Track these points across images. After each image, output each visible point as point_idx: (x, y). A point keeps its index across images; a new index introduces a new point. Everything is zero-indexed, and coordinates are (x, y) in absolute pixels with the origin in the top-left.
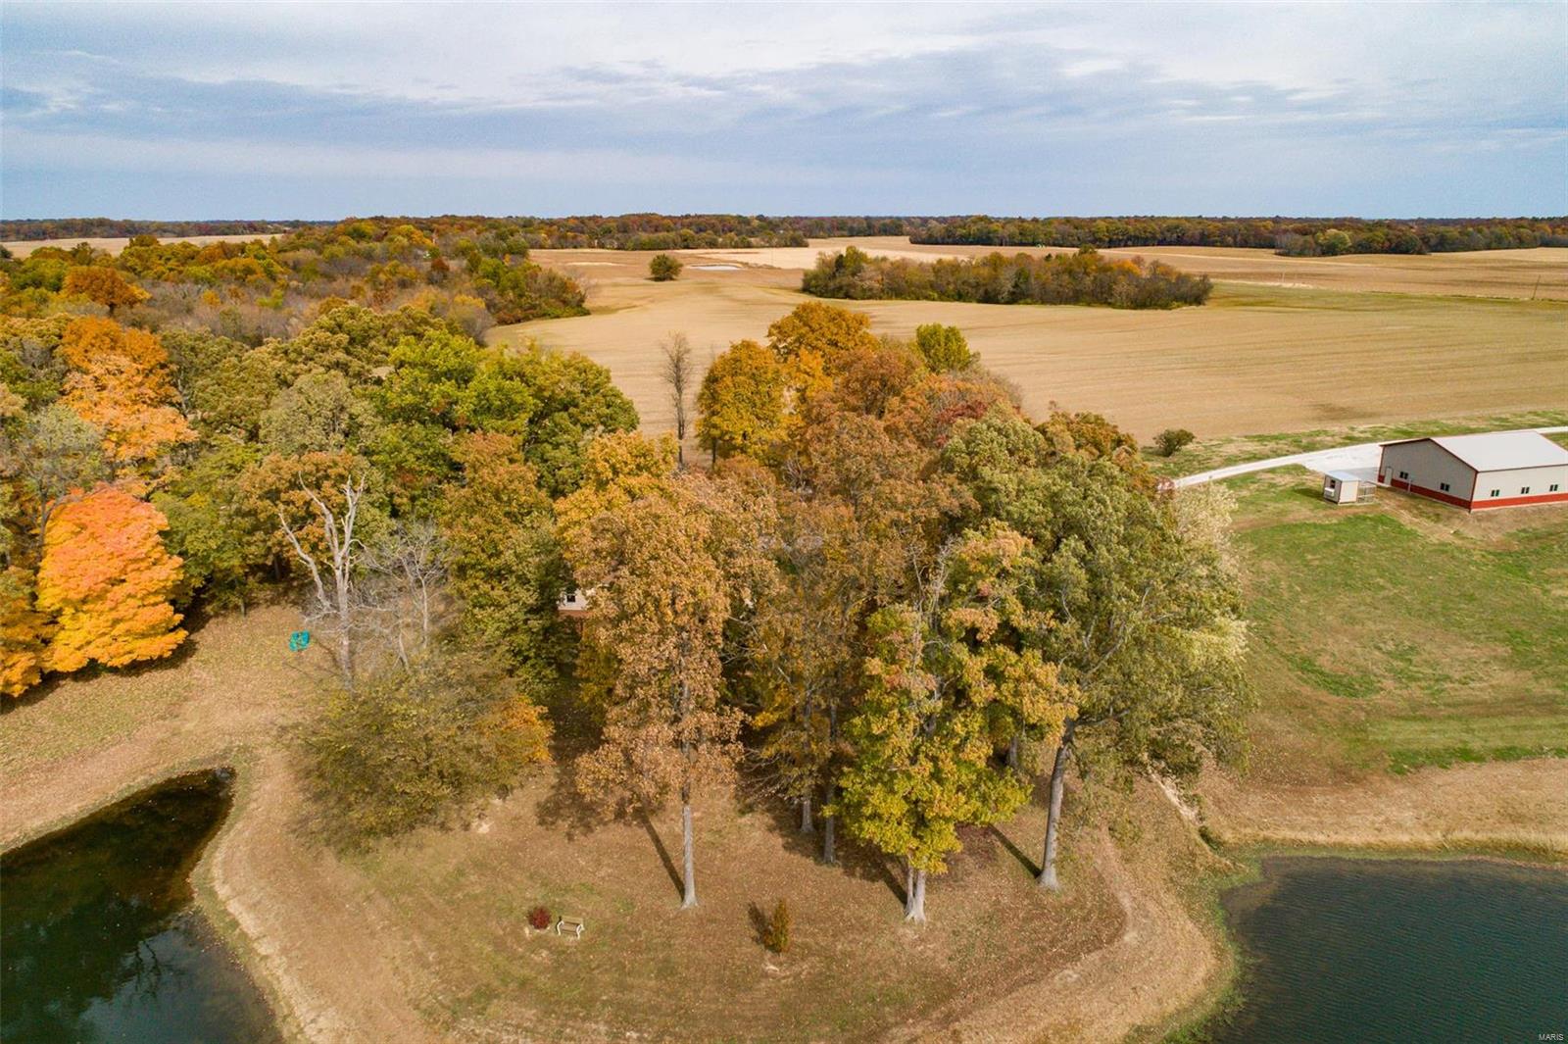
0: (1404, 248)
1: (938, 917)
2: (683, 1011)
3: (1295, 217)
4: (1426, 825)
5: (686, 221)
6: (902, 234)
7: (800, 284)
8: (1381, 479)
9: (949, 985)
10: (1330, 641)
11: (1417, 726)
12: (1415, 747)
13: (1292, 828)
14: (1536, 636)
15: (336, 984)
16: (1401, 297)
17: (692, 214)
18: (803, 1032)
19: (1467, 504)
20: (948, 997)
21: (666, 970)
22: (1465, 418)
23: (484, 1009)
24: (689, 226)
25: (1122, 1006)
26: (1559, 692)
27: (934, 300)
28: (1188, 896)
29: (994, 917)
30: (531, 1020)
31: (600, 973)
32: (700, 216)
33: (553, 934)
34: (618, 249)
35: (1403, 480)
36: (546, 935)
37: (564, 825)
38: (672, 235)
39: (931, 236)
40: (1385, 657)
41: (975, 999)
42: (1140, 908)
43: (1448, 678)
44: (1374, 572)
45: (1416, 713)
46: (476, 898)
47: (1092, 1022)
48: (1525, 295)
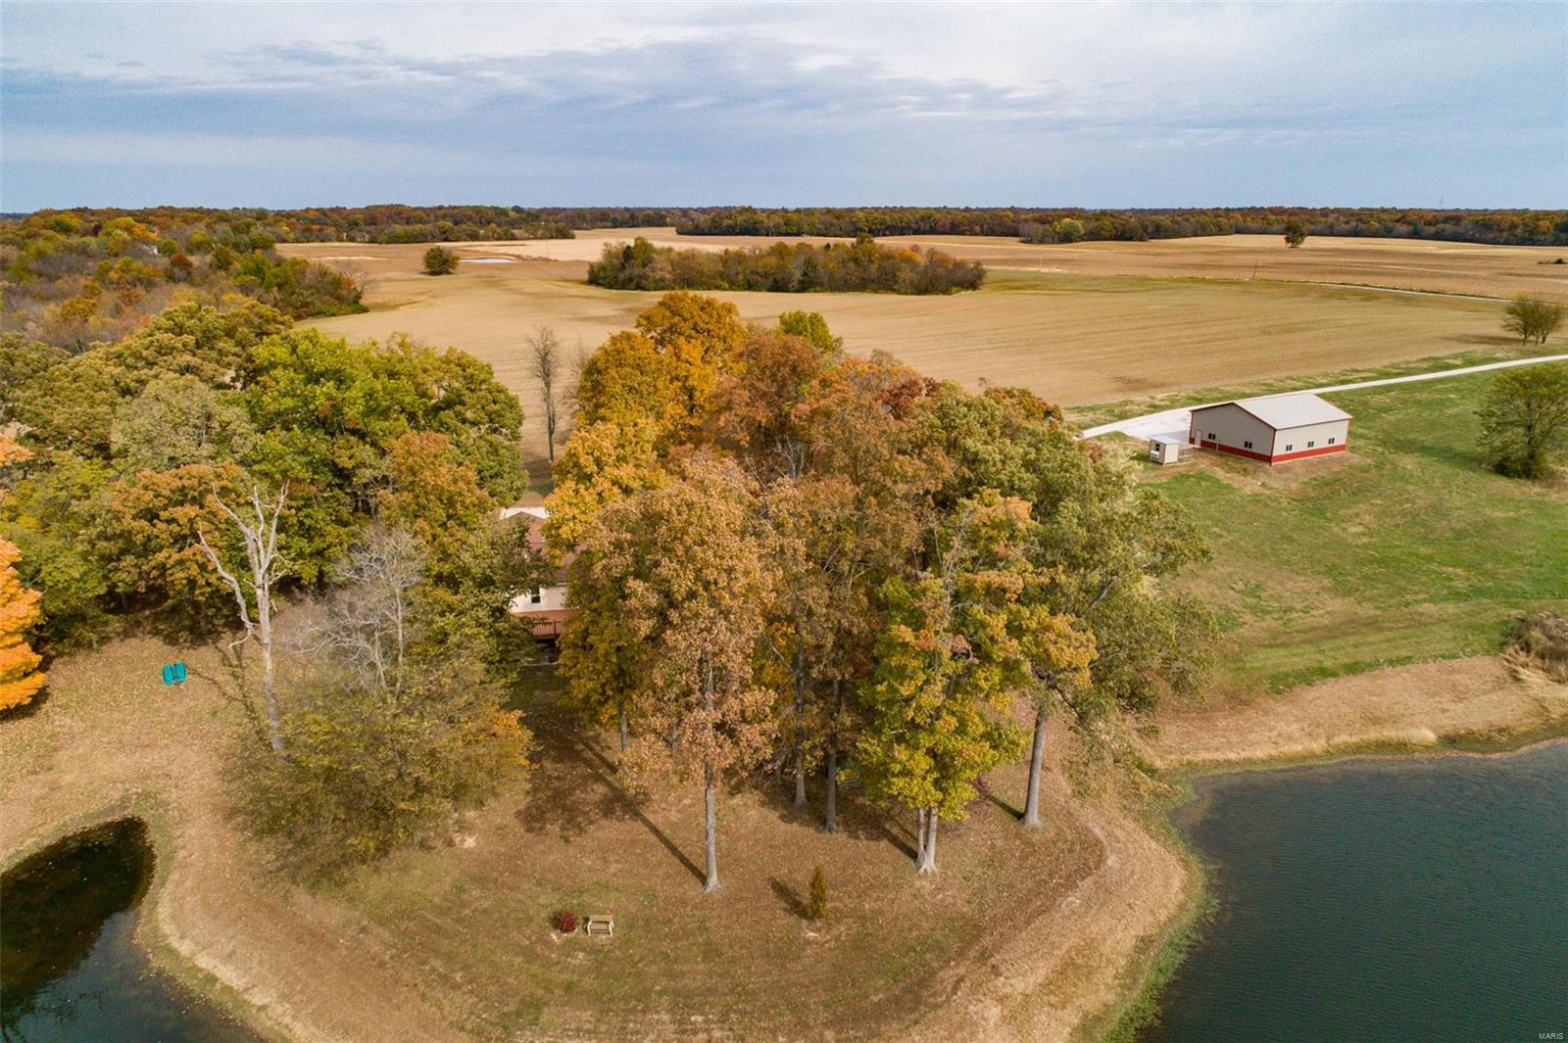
0: (1128, 235)
1: (946, 867)
2: (740, 989)
3: (1028, 207)
4: (1310, 735)
5: (439, 212)
6: (666, 225)
7: (585, 276)
8: (1192, 441)
9: (976, 926)
10: (1192, 585)
11: (1282, 652)
12: (1283, 669)
13: (1208, 750)
14: (1348, 567)
15: (358, 1020)
16: (1145, 279)
17: (446, 205)
18: (860, 988)
19: (1268, 459)
20: (977, 937)
21: (711, 952)
22: (1238, 384)
23: (537, 1019)
24: (444, 217)
25: (1124, 921)
26: (1379, 612)
27: (725, 290)
28: (1144, 818)
29: (994, 861)
30: (590, 1022)
31: (646, 965)
32: (455, 207)
33: (582, 936)
34: (371, 242)
35: (1211, 441)
36: (575, 938)
37: (554, 829)
38: (429, 227)
39: (697, 226)
40: (1239, 595)
41: (1001, 935)
42: (1109, 834)
43: (1292, 609)
44: (1209, 523)
45: (1275, 641)
46: (485, 912)
47: (1104, 940)
48: (1247, 276)
